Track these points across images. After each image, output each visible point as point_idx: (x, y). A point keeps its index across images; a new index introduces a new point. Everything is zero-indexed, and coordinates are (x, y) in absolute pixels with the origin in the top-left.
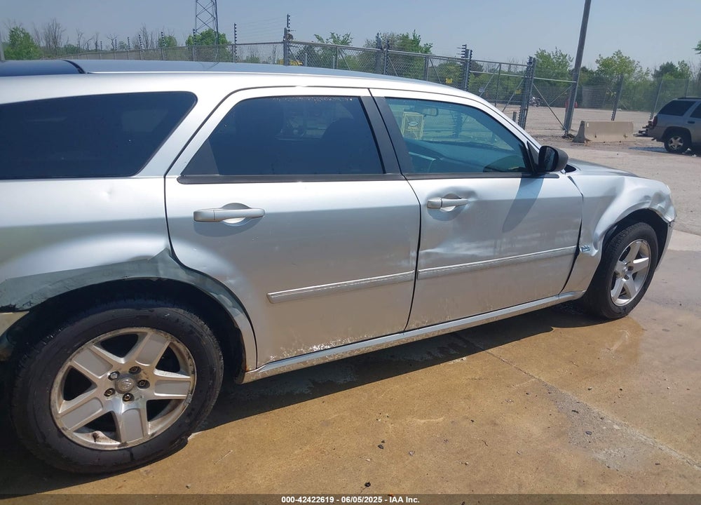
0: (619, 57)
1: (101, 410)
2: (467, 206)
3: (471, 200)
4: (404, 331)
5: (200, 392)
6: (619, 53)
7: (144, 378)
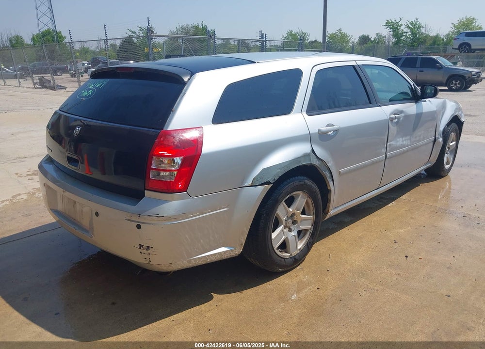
0: (340, 33)
1: (284, 237)
2: (401, 119)
3: (403, 115)
4: (378, 188)
5: (315, 224)
6: (340, 31)
7: (295, 219)
